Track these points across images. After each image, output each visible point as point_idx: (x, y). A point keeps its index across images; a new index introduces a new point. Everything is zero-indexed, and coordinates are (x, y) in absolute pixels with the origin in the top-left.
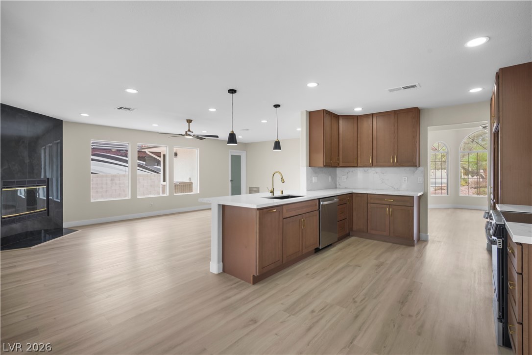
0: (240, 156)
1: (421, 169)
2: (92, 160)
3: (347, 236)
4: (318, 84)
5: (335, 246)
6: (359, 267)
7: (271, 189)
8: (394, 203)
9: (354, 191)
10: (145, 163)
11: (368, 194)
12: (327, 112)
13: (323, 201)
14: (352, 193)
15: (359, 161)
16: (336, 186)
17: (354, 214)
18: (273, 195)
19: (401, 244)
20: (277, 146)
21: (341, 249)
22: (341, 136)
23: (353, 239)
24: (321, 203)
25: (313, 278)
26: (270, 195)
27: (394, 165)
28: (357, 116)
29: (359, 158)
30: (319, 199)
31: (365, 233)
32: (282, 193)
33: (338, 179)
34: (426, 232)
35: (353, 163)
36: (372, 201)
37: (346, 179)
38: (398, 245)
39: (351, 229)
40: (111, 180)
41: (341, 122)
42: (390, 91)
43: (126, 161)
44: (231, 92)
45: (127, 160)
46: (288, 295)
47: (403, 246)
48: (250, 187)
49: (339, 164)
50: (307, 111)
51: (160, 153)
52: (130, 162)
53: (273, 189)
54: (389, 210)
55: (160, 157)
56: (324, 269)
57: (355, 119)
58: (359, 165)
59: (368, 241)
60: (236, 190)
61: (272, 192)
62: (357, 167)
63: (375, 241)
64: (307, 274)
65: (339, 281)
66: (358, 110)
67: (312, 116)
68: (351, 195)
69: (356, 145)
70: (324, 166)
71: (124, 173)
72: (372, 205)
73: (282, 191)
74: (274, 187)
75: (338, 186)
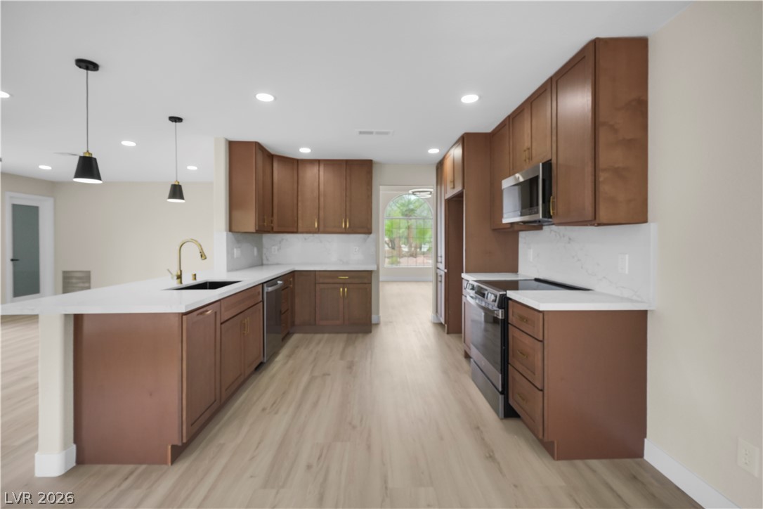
0: (37, 207)
1: (372, 236)
4: (275, 98)
6: (329, 375)
7: (176, 272)
8: (350, 281)
9: (297, 268)
11: (315, 271)
12: (259, 147)
13: (268, 286)
14: (294, 271)
15: (300, 224)
16: (262, 260)
17: (297, 301)
18: (181, 283)
19: (357, 332)
20: (176, 192)
21: (289, 356)
22: (275, 186)
24: (266, 290)
25: (276, 413)
26: (175, 283)
27: (346, 232)
28: (298, 160)
29: (300, 221)
30: (262, 285)
31: (314, 326)
32: (195, 279)
33: (264, 251)
34: (378, 312)
35: (291, 227)
36: (321, 281)
37: (278, 250)
38: (355, 335)
39: (293, 324)
41: (275, 165)
42: (361, 133)
44: (83, 64)
46: (252, 458)
47: (360, 335)
48: (65, 272)
49: (272, 228)
50: (226, 140)
53: (181, 271)
54: (344, 290)
56: (284, 393)
57: (295, 164)
58: (300, 230)
59: (318, 336)
61: (179, 277)
62: (297, 232)
63: (326, 335)
64: (264, 409)
65: (316, 404)
66: (305, 151)
67: (234, 148)
68: (293, 273)
69: (295, 202)
70: (257, 232)
72: (322, 286)
73: (195, 275)
74: (182, 269)
75: (265, 262)
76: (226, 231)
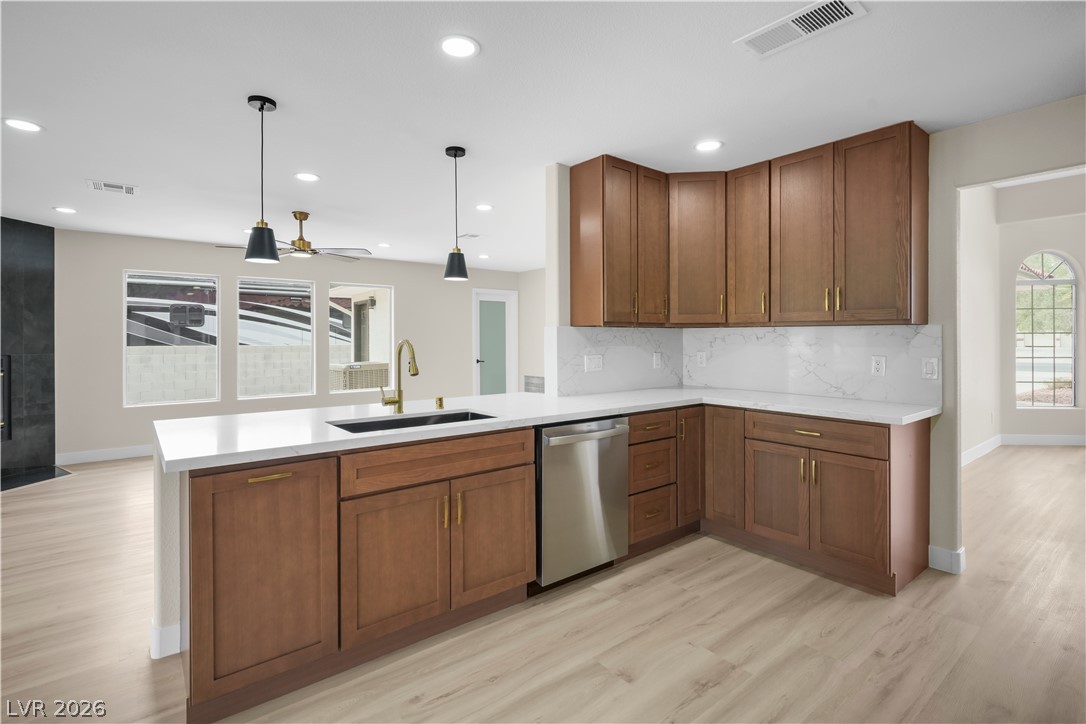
0: (504, 303)
1: (932, 329)
2: (242, 317)
3: (691, 529)
5: (619, 571)
8: (823, 444)
9: (706, 400)
10: (341, 322)
11: (745, 409)
14: (702, 405)
15: (731, 308)
16: (681, 380)
17: (709, 468)
18: (400, 411)
19: (850, 580)
22: (673, 234)
23: (704, 543)
27: (832, 319)
28: (726, 173)
29: (731, 301)
30: (538, 429)
32: (441, 406)
33: (686, 360)
34: (952, 543)
35: (712, 313)
36: (757, 433)
37: (708, 360)
38: (837, 585)
39: (701, 513)
40: (265, 358)
41: (674, 193)
43: (307, 320)
45: (309, 319)
48: (526, 377)
49: (668, 317)
50: (561, 166)
51: (350, 299)
52: (314, 321)
53: (401, 393)
54: (807, 464)
55: (349, 308)
57: (718, 183)
58: (730, 320)
60: (494, 383)
61: (398, 402)
62: (726, 324)
63: (767, 561)
66: (709, 150)
67: (580, 176)
68: (698, 412)
69: (721, 261)
70: (607, 324)
71: (298, 343)
72: (760, 446)
73: (441, 400)
74: (402, 388)
75: (686, 381)
76: (561, 323)
